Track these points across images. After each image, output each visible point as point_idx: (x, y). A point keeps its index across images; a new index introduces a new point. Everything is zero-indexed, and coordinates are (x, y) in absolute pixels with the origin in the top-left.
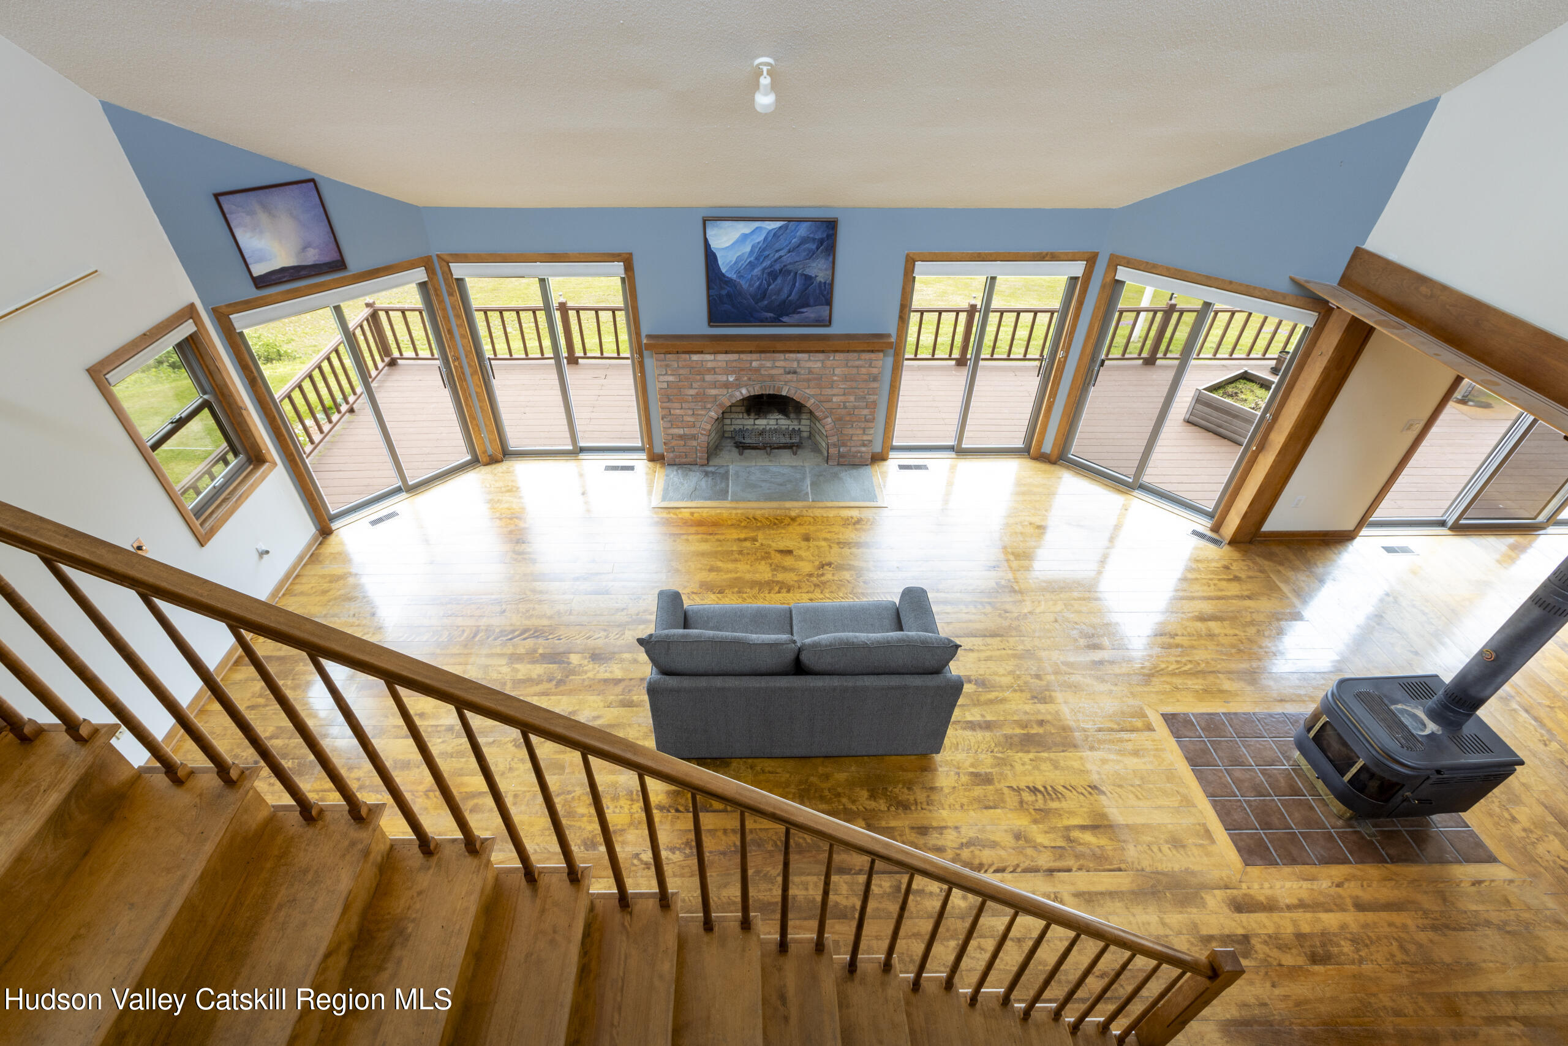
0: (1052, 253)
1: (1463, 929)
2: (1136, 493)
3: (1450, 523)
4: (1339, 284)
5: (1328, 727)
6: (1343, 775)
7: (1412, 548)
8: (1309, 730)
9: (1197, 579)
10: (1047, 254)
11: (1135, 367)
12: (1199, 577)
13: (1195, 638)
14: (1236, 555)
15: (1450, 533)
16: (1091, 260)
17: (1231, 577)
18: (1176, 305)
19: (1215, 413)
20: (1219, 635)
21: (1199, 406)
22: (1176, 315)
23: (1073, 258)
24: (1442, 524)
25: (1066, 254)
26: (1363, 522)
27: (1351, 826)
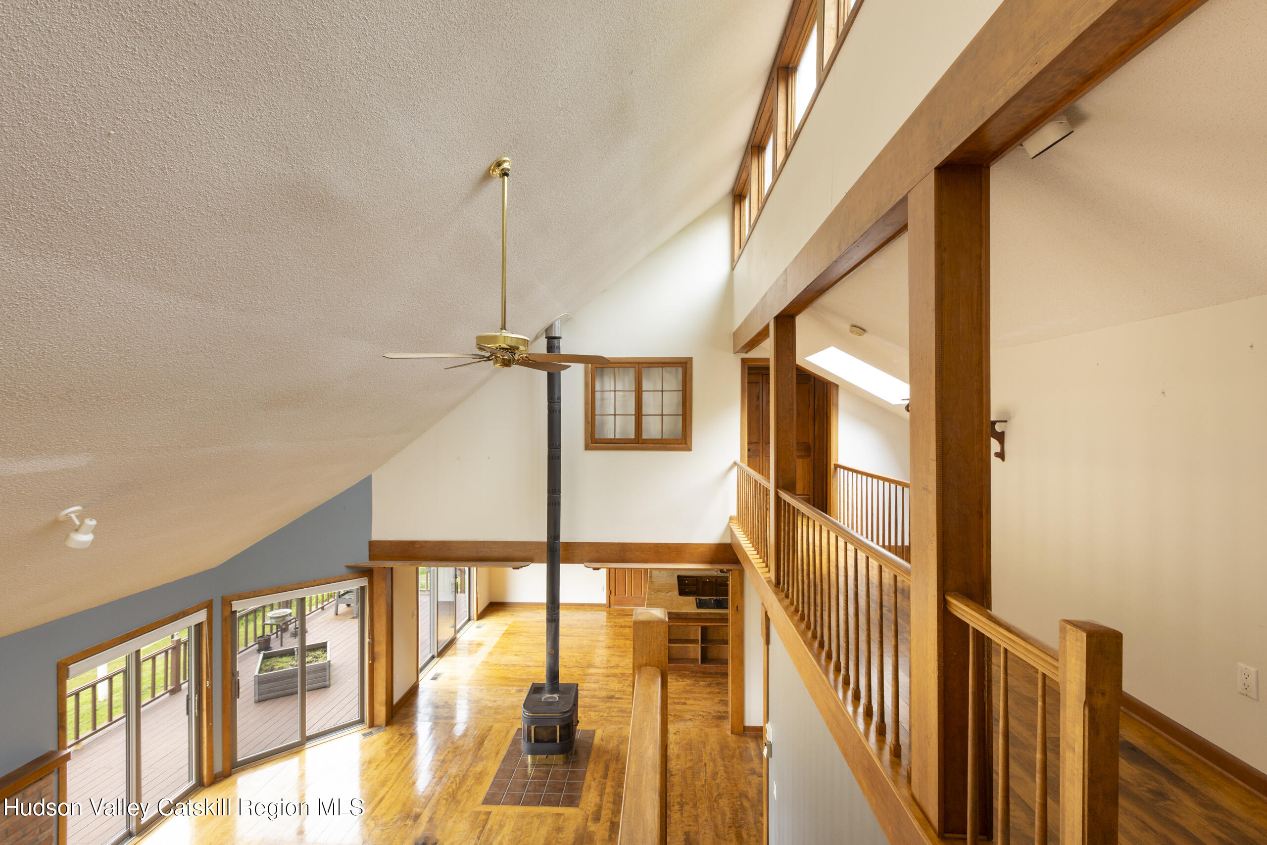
0: (183, 612)
1: (619, 753)
2: (308, 745)
3: (436, 655)
4: (370, 560)
5: (537, 730)
6: (555, 741)
7: (439, 672)
8: (531, 741)
9: (400, 750)
10: (179, 614)
11: (166, 701)
12: (399, 748)
13: (440, 769)
14: (395, 727)
15: (439, 659)
16: (209, 606)
17: (410, 736)
18: (180, 639)
19: (277, 683)
20: (444, 758)
21: (263, 686)
22: (182, 647)
23: (197, 609)
24: (433, 657)
25: (192, 608)
26: (418, 671)
27: (570, 763)
